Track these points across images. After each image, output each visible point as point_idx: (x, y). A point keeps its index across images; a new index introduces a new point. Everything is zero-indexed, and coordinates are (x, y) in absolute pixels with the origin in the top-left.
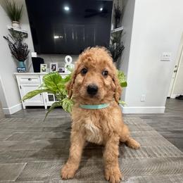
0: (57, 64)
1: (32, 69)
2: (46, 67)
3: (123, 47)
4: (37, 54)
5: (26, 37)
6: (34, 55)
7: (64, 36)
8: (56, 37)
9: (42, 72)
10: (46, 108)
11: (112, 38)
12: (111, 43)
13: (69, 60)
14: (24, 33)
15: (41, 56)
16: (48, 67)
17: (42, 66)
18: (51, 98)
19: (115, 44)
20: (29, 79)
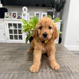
0: (16, 13)
2: (9, 15)
13: (25, 10)
16: (10, 15)
17: (6, 14)
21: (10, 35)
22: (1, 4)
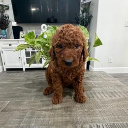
1: (12, 36)
2: (24, 34)
3: (91, 16)
4: (17, 23)
5: (8, 9)
6: (14, 24)
7: (40, 8)
8: (33, 9)
9: (21, 39)
10: (24, 70)
11: (81, 9)
12: (81, 12)
14: (6, 6)
15: (20, 25)
17: (21, 33)
18: (28, 61)
19: (85, 14)
20: (10, 45)
21: (27, 59)
22: (15, 21)
